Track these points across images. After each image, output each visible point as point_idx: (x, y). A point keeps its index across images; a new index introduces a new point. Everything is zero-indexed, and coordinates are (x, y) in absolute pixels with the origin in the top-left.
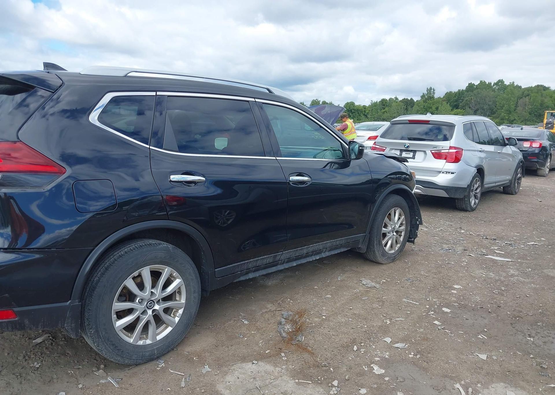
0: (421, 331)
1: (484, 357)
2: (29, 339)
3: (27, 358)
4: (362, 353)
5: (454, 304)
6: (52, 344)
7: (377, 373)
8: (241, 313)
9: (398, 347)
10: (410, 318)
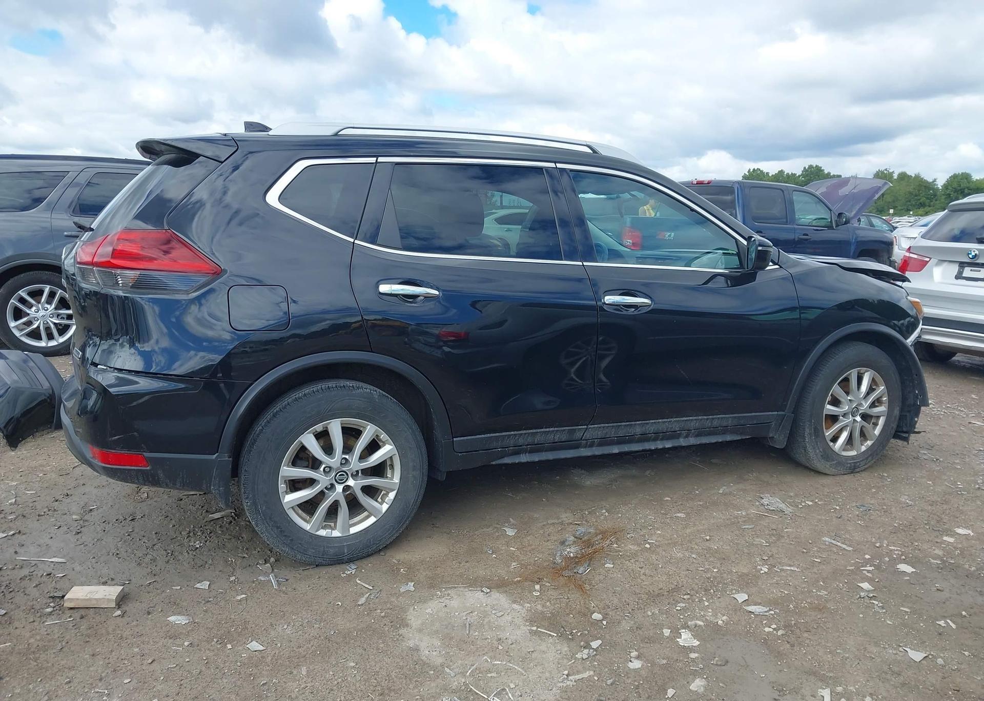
0: (820, 594)
1: (917, 656)
2: (207, 511)
3: (191, 534)
4: (677, 610)
5: (932, 561)
6: (231, 522)
7: (683, 644)
8: (511, 519)
9: (752, 611)
10: (815, 570)
